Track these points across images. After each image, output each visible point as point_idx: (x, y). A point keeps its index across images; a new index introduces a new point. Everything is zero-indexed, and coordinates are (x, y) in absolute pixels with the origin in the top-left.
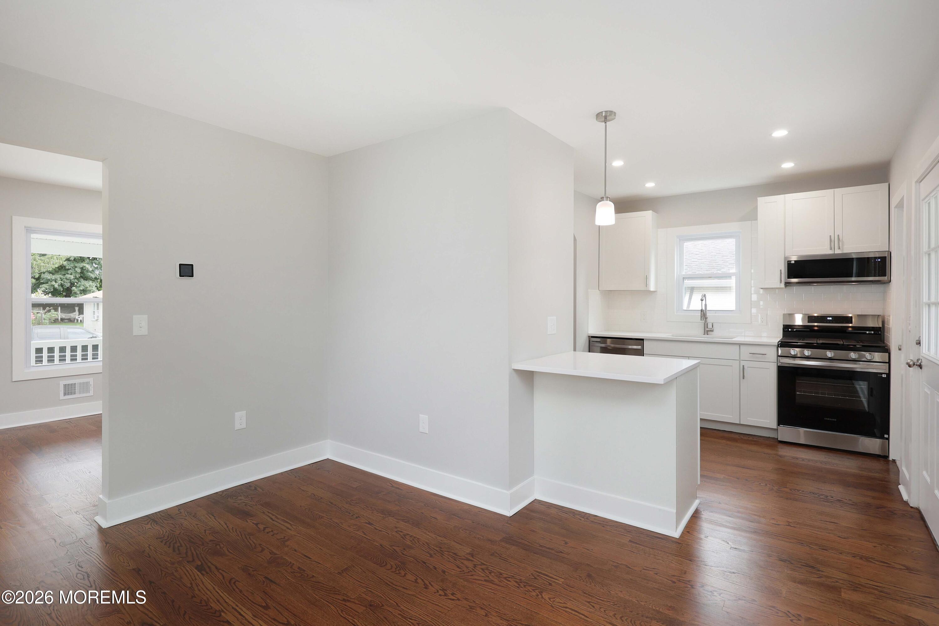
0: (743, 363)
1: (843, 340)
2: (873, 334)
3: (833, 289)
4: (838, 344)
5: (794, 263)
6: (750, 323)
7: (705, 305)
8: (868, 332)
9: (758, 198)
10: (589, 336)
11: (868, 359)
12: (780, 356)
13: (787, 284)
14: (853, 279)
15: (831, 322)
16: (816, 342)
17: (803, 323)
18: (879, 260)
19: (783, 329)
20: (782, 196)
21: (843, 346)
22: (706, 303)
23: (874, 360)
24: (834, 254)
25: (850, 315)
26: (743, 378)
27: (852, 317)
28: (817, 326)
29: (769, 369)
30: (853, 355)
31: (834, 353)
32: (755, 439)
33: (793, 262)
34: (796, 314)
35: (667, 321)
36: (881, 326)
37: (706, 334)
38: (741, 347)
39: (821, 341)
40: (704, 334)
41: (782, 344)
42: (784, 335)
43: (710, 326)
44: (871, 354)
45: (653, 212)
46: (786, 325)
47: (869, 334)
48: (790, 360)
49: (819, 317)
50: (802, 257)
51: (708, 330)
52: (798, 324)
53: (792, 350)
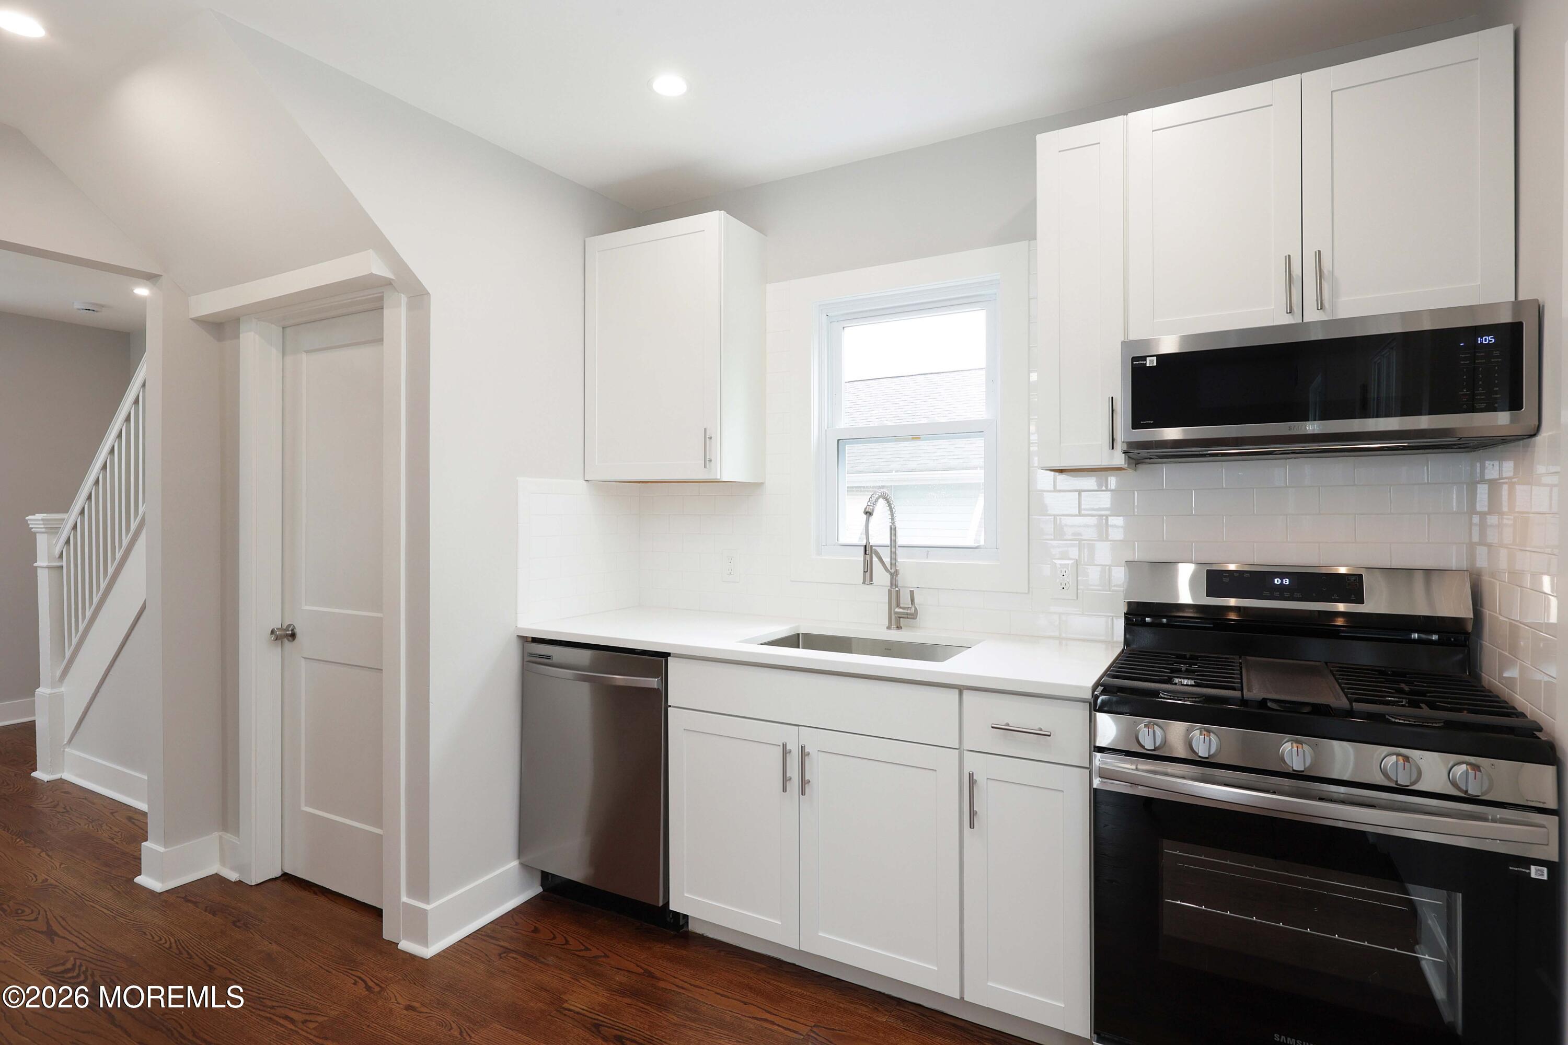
0: (973, 763)
2: (1434, 641)
6: (1027, 592)
7: (891, 527)
8: (1417, 637)
9: (1039, 135)
10: (525, 638)
12: (1102, 749)
13: (1137, 452)
15: (1287, 595)
17: (1193, 600)
18: (1492, 339)
19: (1126, 618)
22: (893, 523)
24: (1302, 327)
25: (1355, 569)
26: (972, 826)
27: (1361, 576)
28: (1236, 609)
29: (1063, 794)
33: (1152, 361)
34: (1180, 565)
35: (792, 581)
36: (1467, 614)
37: (894, 626)
39: (1256, 690)
40: (889, 628)
41: (1111, 697)
43: (905, 600)
45: (731, 217)
46: (1138, 603)
47: (1419, 641)
48: (1137, 769)
49: (1246, 575)
50: (1185, 339)
51: (900, 616)
52: (1178, 600)
53: (1146, 729)
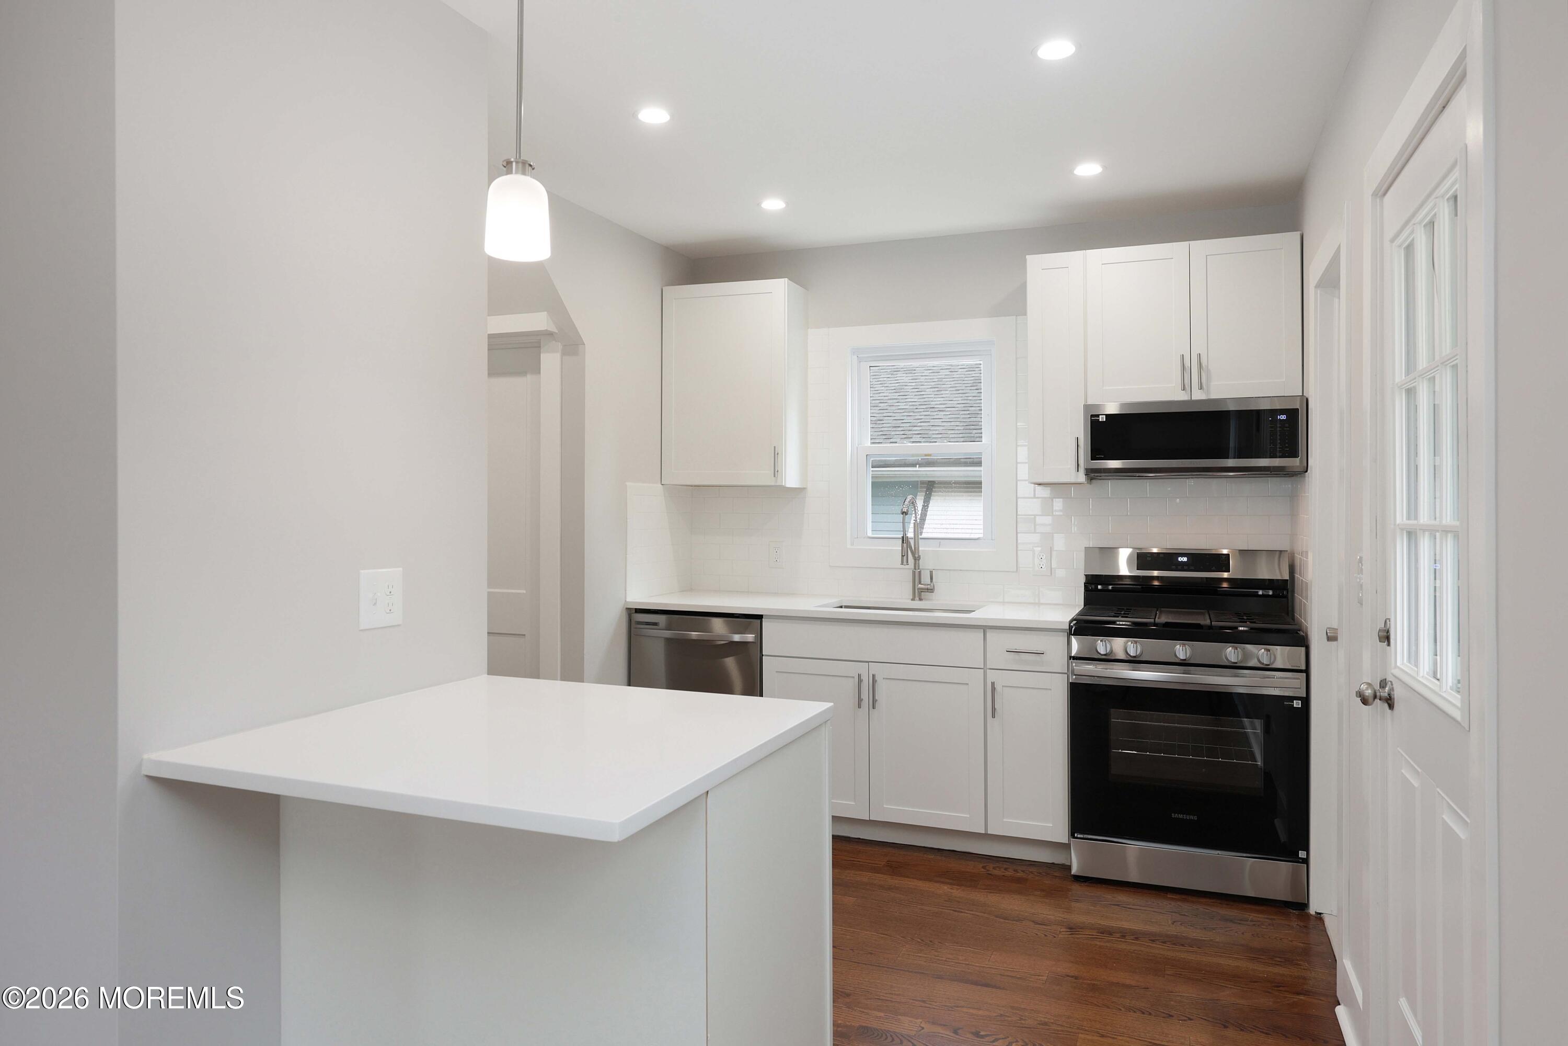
0: (992, 676)
1: (1210, 612)
2: (1271, 595)
3: (1191, 484)
4: (1198, 626)
5: (1105, 420)
6: (1015, 570)
7: (914, 524)
8: (1260, 592)
9: (1027, 256)
10: (629, 610)
11: (1263, 664)
12: (1074, 658)
13: (1093, 474)
14: (1231, 462)
15: (1186, 567)
16: (1152, 620)
17: (1130, 571)
18: (1283, 417)
19: (1085, 586)
20: (1078, 255)
21: (1211, 631)
23: (1274, 666)
24: (1191, 402)
25: (1225, 552)
26: (993, 716)
27: (1228, 555)
28: (1157, 578)
29: (1051, 689)
30: (1231, 653)
31: (1191, 647)
32: (1021, 874)
33: (1102, 418)
34: (1120, 549)
35: (830, 566)
36: (1287, 577)
37: (917, 598)
38: (989, 634)
39: (1163, 619)
40: (913, 599)
41: (1080, 627)
42: (1088, 601)
43: (926, 579)
44: (1269, 650)
45: (789, 281)
46: (1092, 575)
47: (1263, 596)
48: (1096, 668)
49: (1161, 556)
50: (1123, 405)
51: (922, 590)
52: (1119, 572)
53: (1102, 643)
